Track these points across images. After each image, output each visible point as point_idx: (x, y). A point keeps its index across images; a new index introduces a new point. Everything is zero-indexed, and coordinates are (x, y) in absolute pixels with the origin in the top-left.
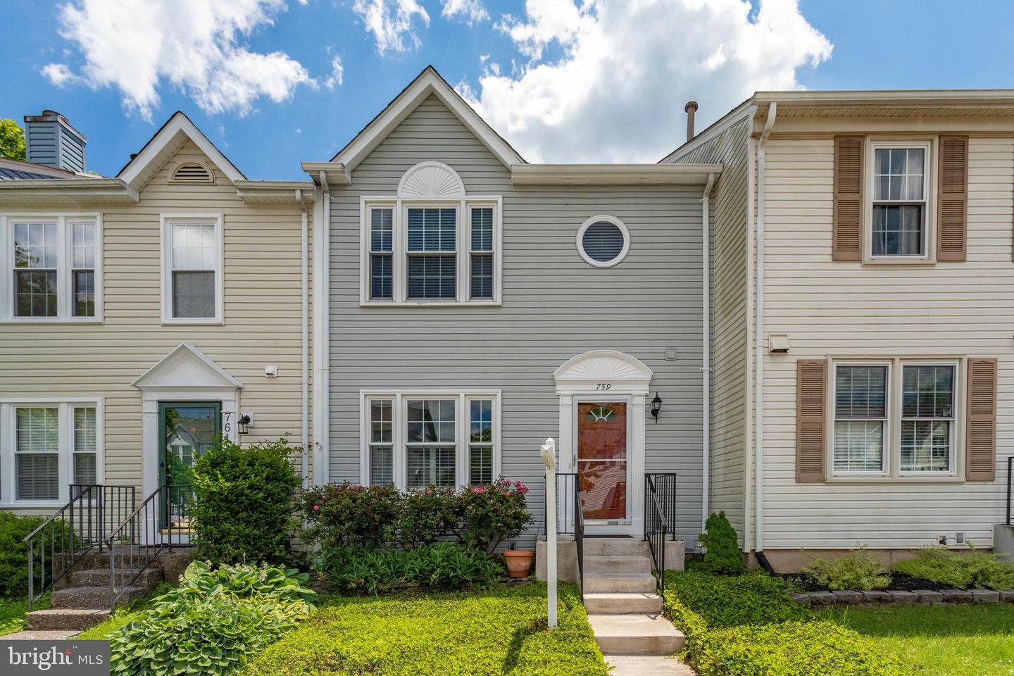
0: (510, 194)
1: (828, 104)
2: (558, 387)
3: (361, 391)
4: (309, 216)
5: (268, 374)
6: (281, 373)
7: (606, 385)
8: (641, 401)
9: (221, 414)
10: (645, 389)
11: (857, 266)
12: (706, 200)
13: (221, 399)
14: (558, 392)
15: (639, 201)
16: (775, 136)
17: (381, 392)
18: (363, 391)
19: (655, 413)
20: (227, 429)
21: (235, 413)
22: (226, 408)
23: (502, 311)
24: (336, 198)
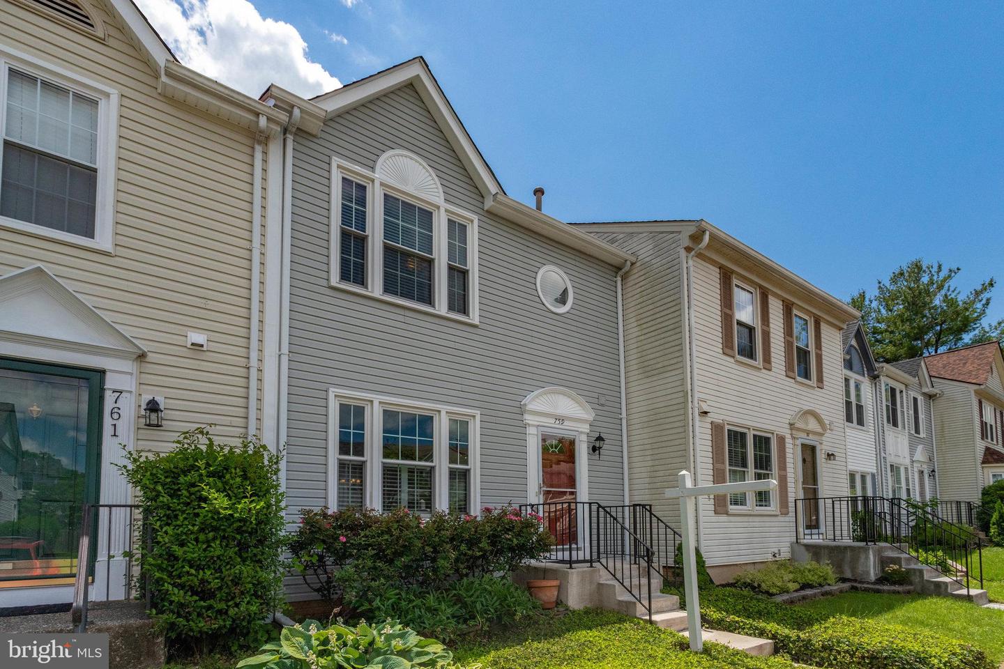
0: (485, 219)
1: (734, 249)
2: (526, 416)
3: (331, 389)
4: (265, 153)
5: (193, 344)
6: (213, 346)
7: (561, 419)
8: (584, 438)
9: (102, 390)
10: (586, 428)
11: (732, 360)
12: (619, 279)
13: (106, 367)
14: (527, 421)
15: (577, 264)
16: (700, 256)
17: (355, 395)
18: (333, 391)
19: (594, 449)
20: (116, 416)
21: (131, 392)
22: (111, 382)
23: (479, 331)
24: (298, 145)
